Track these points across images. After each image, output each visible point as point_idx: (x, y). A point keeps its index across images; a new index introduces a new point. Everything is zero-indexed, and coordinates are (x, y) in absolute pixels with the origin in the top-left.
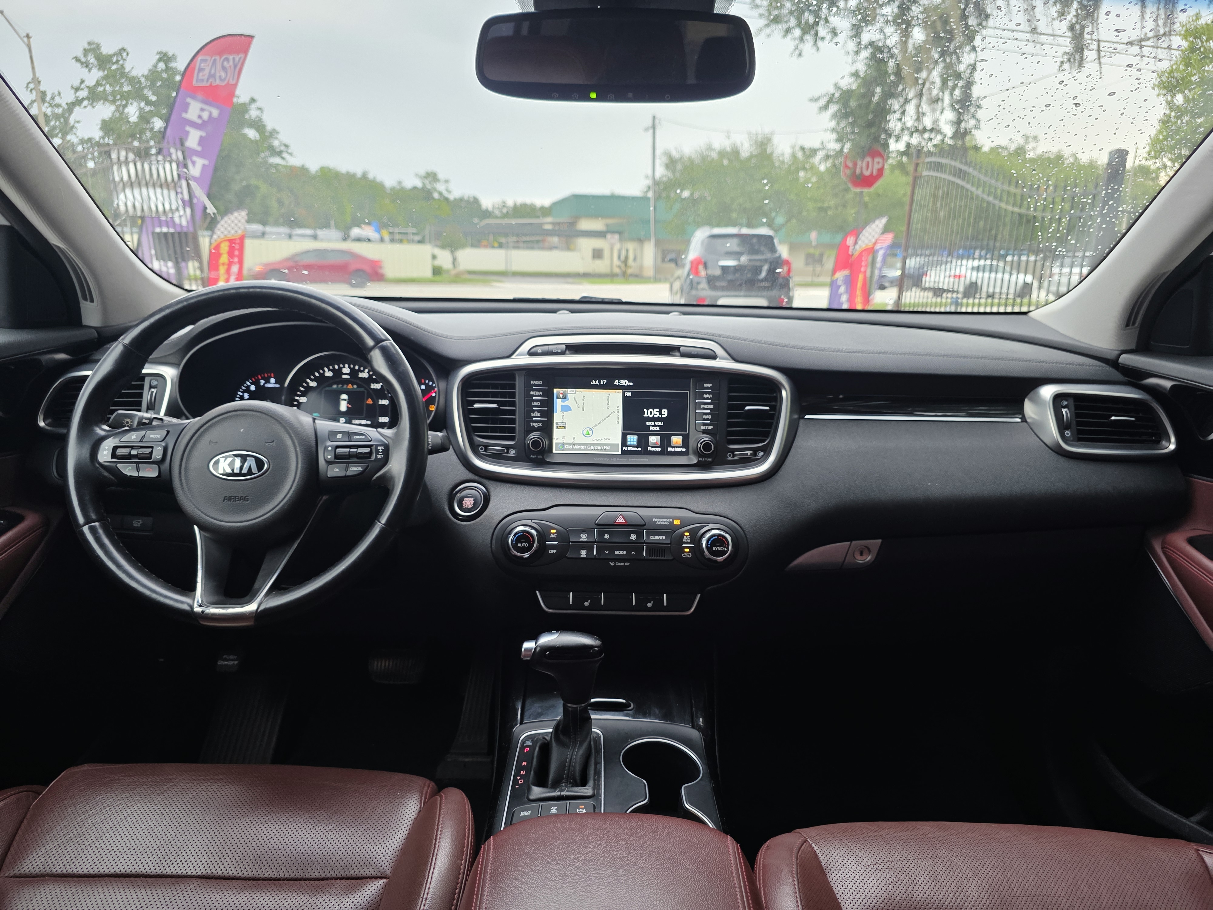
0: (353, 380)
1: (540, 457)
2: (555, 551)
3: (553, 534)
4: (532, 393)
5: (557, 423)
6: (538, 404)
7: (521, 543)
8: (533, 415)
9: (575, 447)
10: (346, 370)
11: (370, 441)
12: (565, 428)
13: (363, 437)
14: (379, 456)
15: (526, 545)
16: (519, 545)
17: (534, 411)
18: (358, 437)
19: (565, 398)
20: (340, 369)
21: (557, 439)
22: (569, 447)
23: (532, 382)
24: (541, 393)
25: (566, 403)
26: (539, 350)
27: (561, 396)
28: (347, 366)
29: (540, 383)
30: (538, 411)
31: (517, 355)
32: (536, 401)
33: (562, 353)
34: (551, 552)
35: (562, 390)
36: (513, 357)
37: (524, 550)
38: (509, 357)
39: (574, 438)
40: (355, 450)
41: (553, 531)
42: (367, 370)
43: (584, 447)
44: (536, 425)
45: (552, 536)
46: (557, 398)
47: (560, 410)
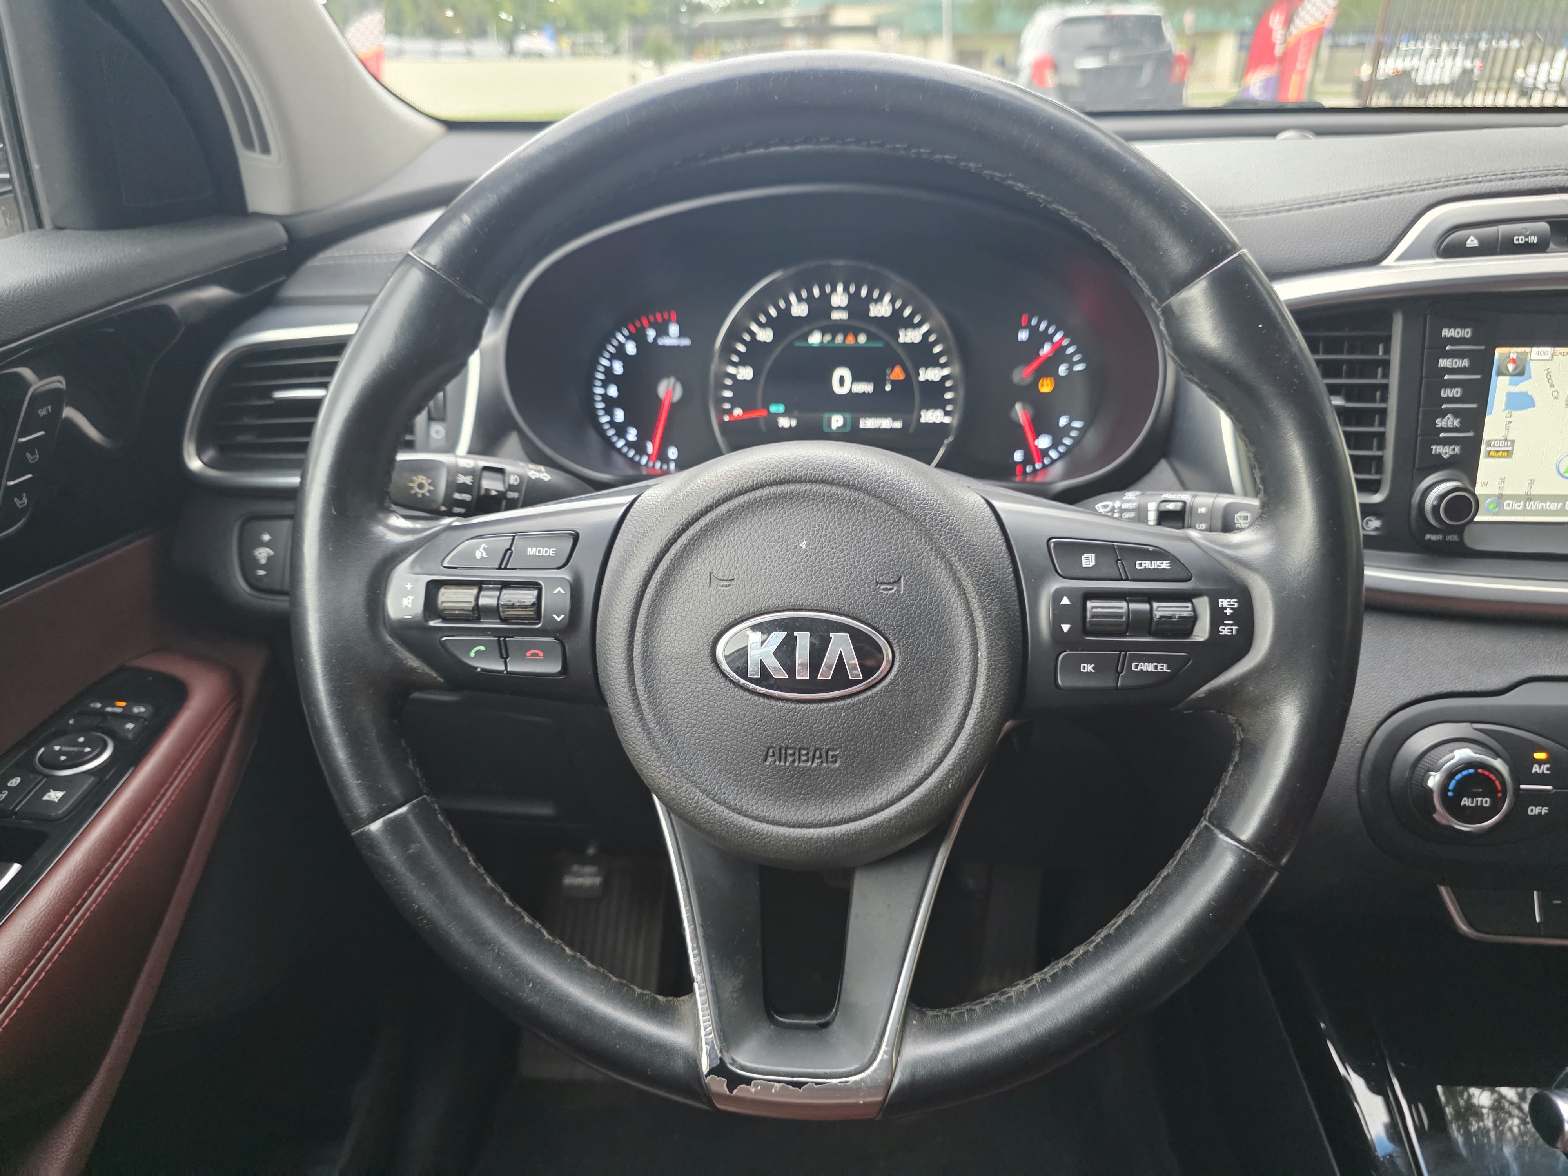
0: (857, 323)
1: (1454, 538)
2: (1545, 810)
3: (1540, 762)
4: (1443, 363)
5: (1489, 443)
6: (1457, 392)
7: (1472, 796)
8: (1440, 423)
9: (1532, 506)
10: (839, 299)
12: (1509, 454)
14: (1225, 631)
15: (1486, 802)
16: (1466, 801)
17: (1443, 414)
18: (1147, 564)
19: (1521, 372)
20: (826, 298)
21: (1485, 484)
22: (1519, 506)
23: (1446, 333)
24: (1465, 363)
25: (1524, 386)
26: (1471, 239)
27: (1511, 367)
28: (840, 288)
29: (1466, 333)
30: (1456, 413)
31: (1401, 258)
32: (1452, 384)
33: (1540, 247)
34: (1534, 811)
35: (1514, 352)
36: (1389, 261)
37: (1480, 814)
38: (1375, 261)
39: (1532, 482)
41: (1540, 755)
42: (887, 298)
43: (1554, 506)
44: (1445, 451)
45: (1536, 769)
46: (1500, 373)
47: (1503, 407)
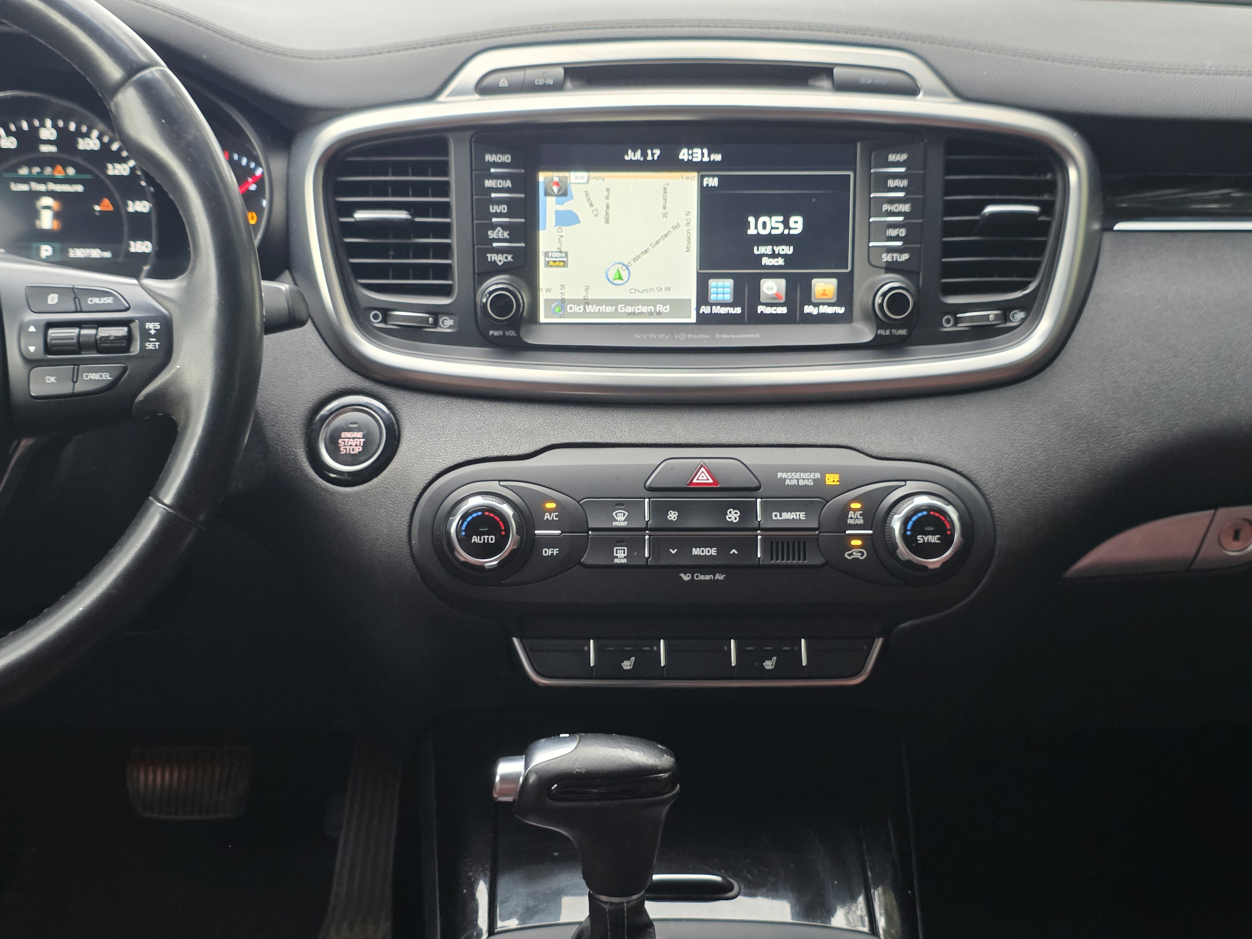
0: (65, 156)
1: (511, 333)
2: (556, 551)
3: (551, 511)
4: (489, 183)
5: (546, 254)
6: (504, 208)
7: (480, 534)
8: (492, 234)
9: (590, 309)
10: (48, 133)
11: (127, 309)
12: (565, 264)
13: (109, 300)
14: (150, 346)
15: (491, 539)
16: (475, 539)
17: (493, 227)
18: (96, 300)
19: (564, 193)
20: (34, 131)
21: (548, 290)
22: (576, 309)
23: (489, 158)
24: (508, 184)
25: (567, 206)
26: (503, 81)
27: (555, 189)
28: (48, 123)
29: (506, 158)
30: (504, 226)
31: (451, 95)
32: (499, 202)
33: (557, 87)
34: (548, 552)
35: (556, 176)
36: (442, 98)
37: (487, 551)
38: (431, 97)
39: (587, 288)
40: (93, 332)
41: (551, 505)
42: (95, 133)
43: (609, 309)
44: (500, 259)
45: (547, 516)
46: (547, 194)
47: (554, 224)
